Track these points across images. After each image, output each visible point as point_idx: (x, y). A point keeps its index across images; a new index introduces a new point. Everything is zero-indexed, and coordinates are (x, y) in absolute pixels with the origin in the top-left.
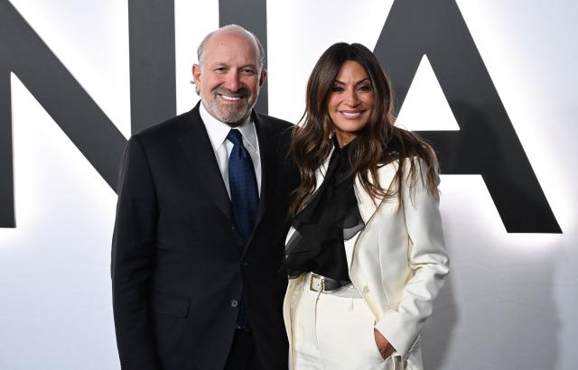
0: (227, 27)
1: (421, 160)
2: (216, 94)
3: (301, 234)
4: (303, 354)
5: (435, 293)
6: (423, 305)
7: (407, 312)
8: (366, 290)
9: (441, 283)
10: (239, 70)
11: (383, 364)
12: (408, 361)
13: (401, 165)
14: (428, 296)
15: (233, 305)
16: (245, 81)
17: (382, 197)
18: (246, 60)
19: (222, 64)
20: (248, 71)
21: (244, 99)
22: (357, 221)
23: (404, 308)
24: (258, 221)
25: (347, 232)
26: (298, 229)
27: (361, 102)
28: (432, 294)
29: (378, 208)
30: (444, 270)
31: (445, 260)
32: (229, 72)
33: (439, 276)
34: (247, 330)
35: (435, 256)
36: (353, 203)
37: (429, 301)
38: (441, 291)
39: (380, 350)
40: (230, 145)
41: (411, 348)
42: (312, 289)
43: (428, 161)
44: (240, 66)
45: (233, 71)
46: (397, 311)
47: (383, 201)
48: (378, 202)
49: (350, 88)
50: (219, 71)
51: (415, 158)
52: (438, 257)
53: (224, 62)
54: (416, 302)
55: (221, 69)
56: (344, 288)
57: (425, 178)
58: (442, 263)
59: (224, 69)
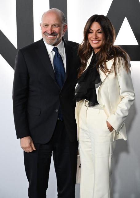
0: (52, 9)
1: (122, 58)
2: (45, 35)
3: (80, 85)
4: (82, 129)
5: (129, 107)
6: (124, 112)
7: (118, 114)
8: (104, 106)
9: (132, 103)
10: (52, 26)
11: (111, 133)
12: (119, 132)
13: (115, 60)
14: (126, 108)
15: (56, 111)
16: (54, 30)
17: (108, 73)
18: (54, 22)
19: (46, 24)
20: (55, 26)
21: (56, 36)
22: (99, 81)
23: (117, 113)
24: (65, 80)
25: (96, 85)
26: (79, 84)
27: (98, 38)
28: (127, 108)
29: (107, 76)
30: (133, 98)
31: (133, 95)
32: (49, 27)
33: (130, 101)
34: (62, 120)
35: (129, 93)
36: (98, 75)
37: (126, 110)
38: (131, 106)
39: (109, 129)
40: (54, 53)
41: (121, 127)
42: (85, 106)
43: (125, 58)
44: (52, 24)
45: (50, 26)
46: (114, 114)
47: (109, 74)
48: (107, 74)
49: (95, 32)
50: (45, 27)
51: (120, 57)
52: (130, 93)
53: (46, 23)
54: (121, 111)
55: (46, 26)
56: (96, 106)
57: (124, 65)
58: (132, 95)
59: (46, 25)
